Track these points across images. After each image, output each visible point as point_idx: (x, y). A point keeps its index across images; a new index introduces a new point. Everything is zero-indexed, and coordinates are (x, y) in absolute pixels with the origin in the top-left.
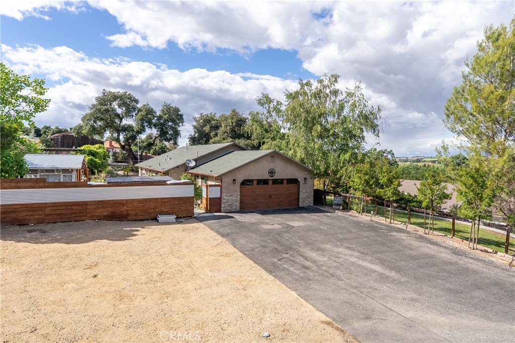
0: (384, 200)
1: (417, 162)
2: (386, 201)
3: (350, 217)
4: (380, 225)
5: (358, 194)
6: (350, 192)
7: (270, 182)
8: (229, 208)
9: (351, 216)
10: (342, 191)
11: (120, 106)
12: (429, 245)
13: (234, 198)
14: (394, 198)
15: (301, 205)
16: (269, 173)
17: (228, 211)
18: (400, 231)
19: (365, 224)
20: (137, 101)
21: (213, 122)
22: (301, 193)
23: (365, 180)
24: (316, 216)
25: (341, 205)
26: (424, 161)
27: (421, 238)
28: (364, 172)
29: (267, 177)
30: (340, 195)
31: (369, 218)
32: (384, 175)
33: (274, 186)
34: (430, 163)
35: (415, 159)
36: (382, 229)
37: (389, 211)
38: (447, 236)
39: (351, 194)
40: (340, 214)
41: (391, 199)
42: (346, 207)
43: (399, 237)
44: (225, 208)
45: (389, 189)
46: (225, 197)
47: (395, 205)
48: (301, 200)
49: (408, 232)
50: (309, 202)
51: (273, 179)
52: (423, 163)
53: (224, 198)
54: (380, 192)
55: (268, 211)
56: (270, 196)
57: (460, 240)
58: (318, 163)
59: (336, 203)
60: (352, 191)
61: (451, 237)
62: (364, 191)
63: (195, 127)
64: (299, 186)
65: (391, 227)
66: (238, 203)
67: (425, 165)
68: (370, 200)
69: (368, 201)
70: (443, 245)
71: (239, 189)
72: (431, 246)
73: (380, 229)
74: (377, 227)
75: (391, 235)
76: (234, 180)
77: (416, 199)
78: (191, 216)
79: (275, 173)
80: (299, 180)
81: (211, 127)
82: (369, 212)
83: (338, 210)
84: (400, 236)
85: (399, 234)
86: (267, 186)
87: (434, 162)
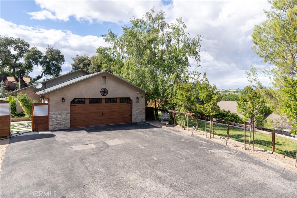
0: (204, 115)
1: (225, 92)
2: (206, 116)
3: (174, 132)
4: (201, 140)
5: (182, 110)
6: (176, 109)
7: (103, 101)
8: (58, 126)
9: (174, 130)
10: (170, 108)
11: (15, 49)
12: (253, 166)
13: (64, 116)
14: (214, 113)
15: (134, 121)
16: (101, 92)
17: (57, 129)
18: (220, 147)
19: (185, 140)
20: (28, 45)
21: (86, 61)
22: (133, 111)
23: (187, 97)
24: (142, 132)
25: (168, 120)
26: (229, 92)
27: (242, 156)
28: (186, 89)
29: (99, 96)
30: (168, 112)
31: (190, 133)
32: (204, 91)
33: (106, 104)
34: (232, 93)
35: (224, 90)
36: (202, 146)
37: (209, 124)
38: (266, 151)
39: (177, 110)
40: (165, 129)
41: (211, 114)
42: (172, 122)
43: (220, 155)
44: (53, 127)
45: (209, 104)
46: (53, 115)
47: (214, 119)
48: (133, 117)
49: (228, 149)
50: (141, 118)
51: (106, 98)
52: (229, 93)
53: (52, 117)
54: (200, 107)
55: (99, 127)
56: (103, 114)
57: (282, 155)
58: (148, 84)
59: (163, 119)
60: (177, 108)
61: (271, 152)
62: (186, 107)
63: (73, 65)
64: (131, 104)
65: (210, 142)
66: (68, 122)
67: (230, 93)
68: (192, 115)
69: (190, 116)
70: (267, 164)
71: (69, 107)
72: (255, 167)
73: (200, 146)
74: (197, 143)
75: (211, 153)
76: (63, 99)
77: (229, 113)
78: (7, 137)
79: (107, 92)
80: (132, 99)
81: (85, 65)
82: (190, 126)
83: (165, 125)
84: (221, 153)
85: (220, 151)
86: (100, 104)
87: (234, 92)
